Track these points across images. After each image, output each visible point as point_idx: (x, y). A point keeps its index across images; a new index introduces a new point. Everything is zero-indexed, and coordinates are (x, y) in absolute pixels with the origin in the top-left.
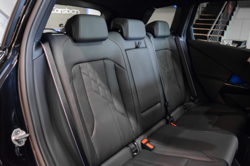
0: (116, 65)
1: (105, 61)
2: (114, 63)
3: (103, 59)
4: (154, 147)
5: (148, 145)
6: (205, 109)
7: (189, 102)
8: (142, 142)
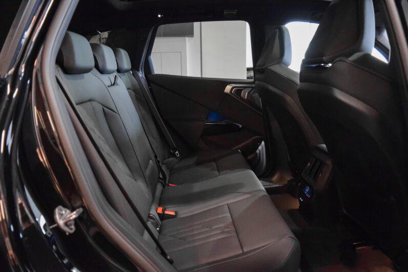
0: (105, 108)
1: (92, 102)
2: (101, 106)
3: (90, 100)
4: (176, 213)
5: (166, 212)
6: (192, 160)
7: (169, 158)
8: (158, 212)
